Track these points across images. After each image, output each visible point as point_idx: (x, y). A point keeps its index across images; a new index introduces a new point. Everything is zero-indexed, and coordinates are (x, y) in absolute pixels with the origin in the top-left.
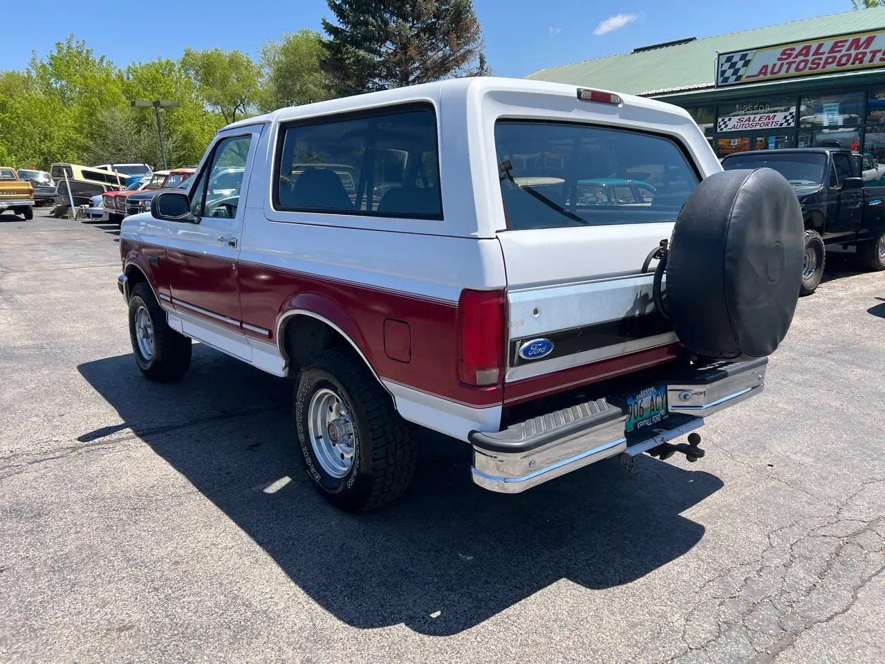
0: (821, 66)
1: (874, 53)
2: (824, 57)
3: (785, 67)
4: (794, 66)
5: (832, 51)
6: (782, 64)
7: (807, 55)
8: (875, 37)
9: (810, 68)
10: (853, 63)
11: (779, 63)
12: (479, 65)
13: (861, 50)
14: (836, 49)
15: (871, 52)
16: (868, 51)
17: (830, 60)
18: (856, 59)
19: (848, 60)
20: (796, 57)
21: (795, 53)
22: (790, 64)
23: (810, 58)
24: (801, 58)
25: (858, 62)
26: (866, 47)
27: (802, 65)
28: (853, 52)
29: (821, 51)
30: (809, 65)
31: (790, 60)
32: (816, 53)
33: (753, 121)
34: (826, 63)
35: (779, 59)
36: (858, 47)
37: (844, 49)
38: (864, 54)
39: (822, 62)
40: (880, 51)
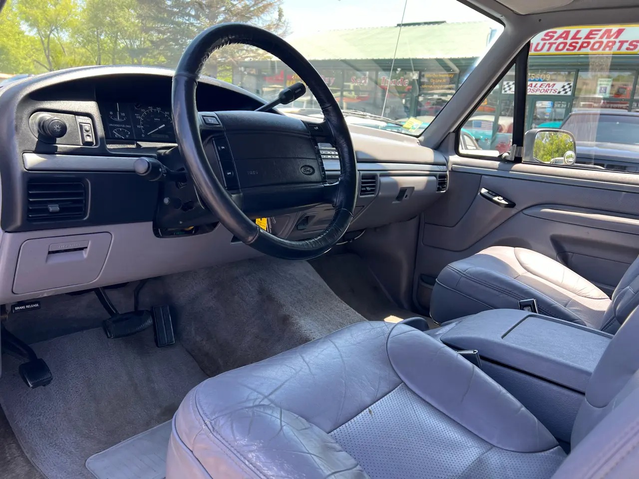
0: (577, 49)
1: (622, 43)
2: (580, 41)
3: (547, 46)
4: (554, 46)
5: (587, 37)
6: (544, 44)
7: (566, 38)
8: (624, 29)
9: (568, 50)
10: (604, 49)
11: (542, 43)
12: (277, 17)
13: (612, 39)
14: (591, 36)
15: (620, 42)
16: (617, 40)
17: (585, 45)
18: (607, 46)
19: (600, 47)
20: (557, 39)
21: (556, 36)
22: (551, 44)
23: (569, 41)
24: (561, 40)
25: (608, 49)
26: (617, 37)
27: (561, 47)
28: (605, 40)
29: (578, 36)
30: (567, 47)
31: (552, 41)
32: (574, 38)
33: (535, 87)
34: (581, 47)
35: (543, 39)
36: (609, 37)
37: (598, 36)
38: (614, 43)
39: (578, 46)
40: (627, 41)
